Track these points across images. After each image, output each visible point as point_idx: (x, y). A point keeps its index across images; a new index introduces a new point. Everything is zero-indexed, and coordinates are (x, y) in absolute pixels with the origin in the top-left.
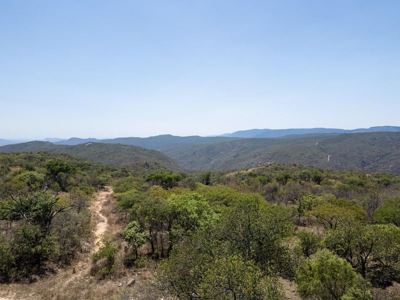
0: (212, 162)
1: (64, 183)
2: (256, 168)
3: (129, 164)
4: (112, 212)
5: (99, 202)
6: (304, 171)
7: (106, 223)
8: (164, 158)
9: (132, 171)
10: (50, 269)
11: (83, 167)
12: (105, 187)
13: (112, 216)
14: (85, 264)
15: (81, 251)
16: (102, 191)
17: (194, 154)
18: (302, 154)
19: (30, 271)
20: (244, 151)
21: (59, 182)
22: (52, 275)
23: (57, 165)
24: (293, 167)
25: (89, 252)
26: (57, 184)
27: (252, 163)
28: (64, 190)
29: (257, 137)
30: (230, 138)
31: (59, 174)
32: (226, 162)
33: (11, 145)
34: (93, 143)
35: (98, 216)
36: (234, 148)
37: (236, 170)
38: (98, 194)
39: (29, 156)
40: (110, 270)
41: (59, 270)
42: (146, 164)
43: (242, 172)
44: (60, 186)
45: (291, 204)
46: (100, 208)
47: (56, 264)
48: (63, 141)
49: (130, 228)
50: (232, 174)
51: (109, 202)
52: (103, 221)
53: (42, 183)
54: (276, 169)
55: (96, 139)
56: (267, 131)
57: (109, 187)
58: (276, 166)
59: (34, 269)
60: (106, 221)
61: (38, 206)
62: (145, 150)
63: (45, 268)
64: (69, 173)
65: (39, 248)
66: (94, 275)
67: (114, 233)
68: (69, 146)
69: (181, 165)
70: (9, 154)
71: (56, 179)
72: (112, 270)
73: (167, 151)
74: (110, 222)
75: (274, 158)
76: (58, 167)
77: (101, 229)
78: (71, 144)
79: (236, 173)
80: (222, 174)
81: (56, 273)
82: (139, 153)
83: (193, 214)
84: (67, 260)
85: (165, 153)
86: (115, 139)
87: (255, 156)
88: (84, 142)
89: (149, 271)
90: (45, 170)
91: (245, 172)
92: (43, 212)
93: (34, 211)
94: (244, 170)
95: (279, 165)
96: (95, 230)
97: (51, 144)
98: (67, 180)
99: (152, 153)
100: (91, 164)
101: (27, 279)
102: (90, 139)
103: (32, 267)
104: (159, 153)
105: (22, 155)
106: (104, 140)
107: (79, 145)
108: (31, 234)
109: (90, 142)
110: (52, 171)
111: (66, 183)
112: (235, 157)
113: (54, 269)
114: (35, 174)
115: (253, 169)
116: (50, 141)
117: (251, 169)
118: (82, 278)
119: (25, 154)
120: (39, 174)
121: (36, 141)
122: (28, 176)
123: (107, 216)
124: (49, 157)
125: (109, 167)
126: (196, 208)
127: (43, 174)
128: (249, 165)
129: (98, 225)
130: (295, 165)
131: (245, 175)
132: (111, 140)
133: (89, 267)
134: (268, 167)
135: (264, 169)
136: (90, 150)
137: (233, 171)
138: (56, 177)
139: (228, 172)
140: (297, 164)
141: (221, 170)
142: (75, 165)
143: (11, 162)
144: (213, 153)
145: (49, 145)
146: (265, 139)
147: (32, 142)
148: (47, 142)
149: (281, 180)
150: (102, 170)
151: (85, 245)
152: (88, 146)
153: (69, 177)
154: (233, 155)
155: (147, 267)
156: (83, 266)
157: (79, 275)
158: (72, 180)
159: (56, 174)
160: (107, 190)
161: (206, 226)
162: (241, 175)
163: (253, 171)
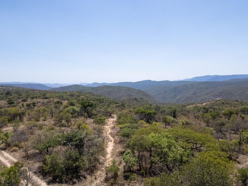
0: (178, 97)
1: (90, 113)
2: (209, 103)
3: (125, 98)
4: (116, 134)
5: (109, 127)
6: (244, 107)
7: (113, 142)
8: (146, 95)
9: (127, 103)
10: (83, 175)
11: (100, 101)
12: (112, 115)
13: (116, 137)
14: (102, 172)
15: (99, 164)
16: (111, 118)
17: (165, 92)
18: (243, 93)
19: (72, 177)
20: (200, 90)
21: (87, 113)
22: (84, 179)
23: (86, 103)
24: (236, 102)
25: (104, 164)
26: (86, 114)
27: (205, 99)
28: (90, 117)
29: (210, 81)
30: (190, 82)
31: (87, 108)
32: (187, 98)
33: (62, 87)
34: (105, 86)
35: (108, 137)
36: (193, 88)
37: (194, 103)
38: (108, 120)
39: (72, 94)
40: (115, 181)
41: (88, 176)
42: (135, 98)
43: (198, 105)
44: (88, 115)
45: (234, 134)
46: (110, 131)
47: (86, 173)
48: (89, 84)
49: (127, 155)
50: (191, 106)
51: (114, 127)
52: (111, 141)
53: (78, 113)
54: (223, 104)
55: (107, 83)
56: (217, 77)
57: (114, 115)
58: (223, 101)
59: (75, 175)
60: (113, 141)
61: (77, 138)
62: (135, 90)
63: (80, 174)
64: (93, 108)
65: (77, 163)
66: (107, 183)
67: (117, 150)
68: (93, 88)
69: (157, 99)
70: (61, 93)
71: (86, 111)
72: (116, 181)
73: (148, 90)
74: (115, 142)
75: (222, 95)
76: (87, 104)
77: (110, 147)
78: (94, 86)
79: (194, 105)
80: (184, 106)
81: (86, 178)
82: (131, 91)
83: (165, 148)
84: (92, 170)
85: (147, 92)
86: (118, 83)
87: (208, 94)
88: (101, 85)
89: (138, 183)
90: (80, 105)
91: (200, 105)
92: (79, 142)
93: (75, 141)
94: (199, 104)
95: (225, 101)
96: (107, 147)
97: (83, 87)
98: (92, 111)
99: (139, 91)
100: (105, 99)
101: (71, 182)
102: (103, 83)
103: (74, 174)
104: (143, 91)
105: (68, 93)
106: (111, 84)
107: (98, 87)
108: (73, 156)
109: (104, 85)
110: (84, 106)
111: (91, 113)
112: (193, 94)
113: (85, 175)
114: (75, 108)
115: (207, 103)
116: (83, 85)
117: (205, 103)
118: (100, 184)
119: (70, 93)
120: (77, 108)
121: (75, 85)
122: (71, 109)
123: (114, 137)
124: (82, 95)
125: (114, 101)
126: (167, 144)
127: (79, 108)
128: (203, 100)
129: (108, 144)
130: (237, 101)
131: (201, 108)
132: (115, 83)
133: (104, 175)
134: (217, 102)
135: (214, 103)
136: (104, 90)
137: (192, 104)
138: (86, 109)
139: (188, 105)
140: (240, 101)
141: (184, 103)
142: (96, 100)
143: (63, 98)
144: (178, 92)
145: (82, 87)
146: (215, 82)
147: (73, 85)
148: (81, 85)
149: (227, 115)
150: (110, 103)
151: (102, 159)
152: (103, 87)
153: (93, 110)
154: (192, 92)
155: (137, 181)
156: (100, 174)
157: (98, 181)
158: (94, 112)
159: (86, 108)
160: (113, 118)
161: (174, 157)
162: (198, 108)
163: (207, 105)
